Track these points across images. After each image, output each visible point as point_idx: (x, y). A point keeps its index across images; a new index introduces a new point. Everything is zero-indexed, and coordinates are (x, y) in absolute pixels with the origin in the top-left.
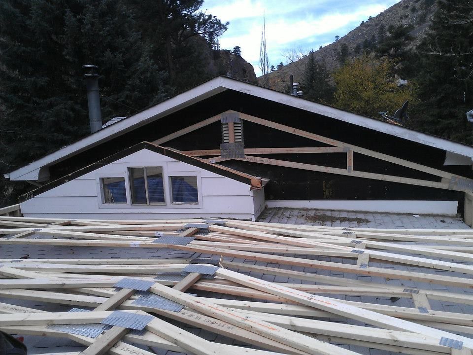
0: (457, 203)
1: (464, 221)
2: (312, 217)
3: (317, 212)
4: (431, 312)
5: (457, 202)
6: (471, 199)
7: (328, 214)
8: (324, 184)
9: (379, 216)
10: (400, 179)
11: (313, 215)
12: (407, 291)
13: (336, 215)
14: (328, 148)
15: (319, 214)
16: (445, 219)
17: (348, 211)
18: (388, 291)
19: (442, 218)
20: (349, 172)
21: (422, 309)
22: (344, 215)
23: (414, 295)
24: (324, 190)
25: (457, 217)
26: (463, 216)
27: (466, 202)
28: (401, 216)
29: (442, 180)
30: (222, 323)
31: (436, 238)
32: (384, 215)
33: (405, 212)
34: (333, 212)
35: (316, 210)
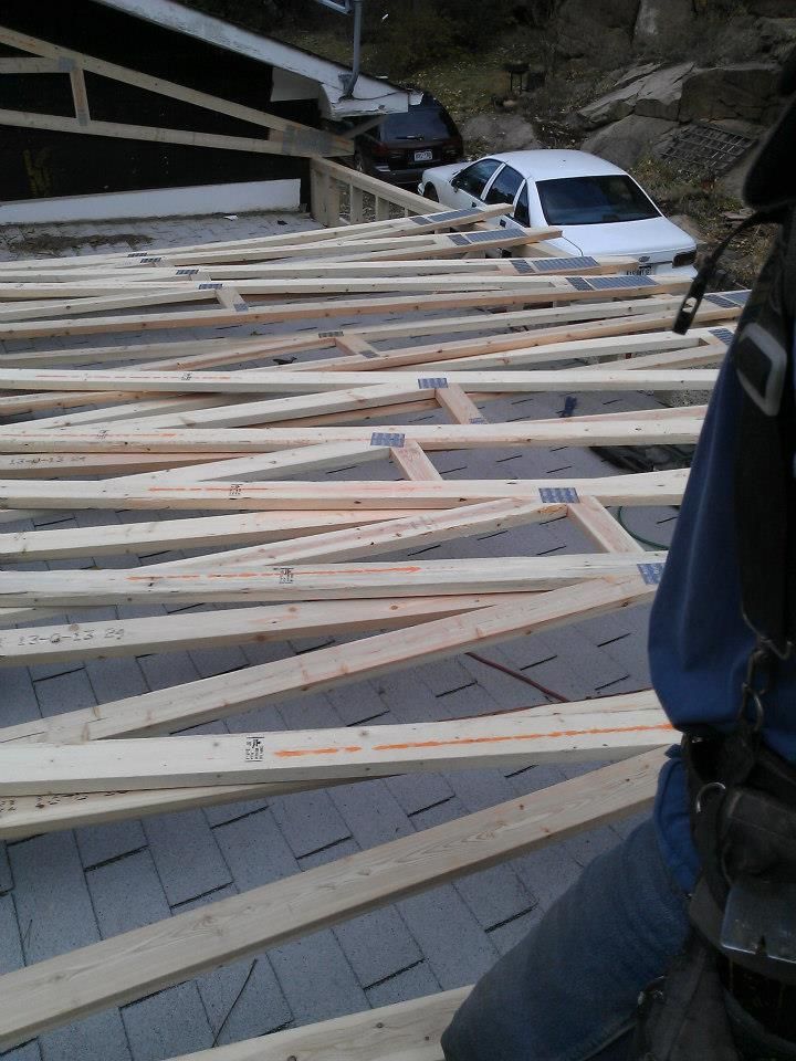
0: (297, 182)
1: (312, 216)
2: (22, 243)
3: (25, 231)
4: (382, 353)
5: (299, 181)
6: (323, 171)
7: (54, 232)
8: (27, 158)
9: (163, 226)
10: (192, 138)
11: (20, 238)
12: (325, 335)
13: (71, 232)
14: (20, 60)
15: (31, 235)
16: (283, 218)
17: (95, 223)
18: (296, 343)
19: (277, 217)
20: (82, 124)
21: (368, 354)
22: (91, 231)
23: (339, 339)
24: (31, 173)
25: (300, 212)
26: (309, 209)
27: (314, 179)
28: (204, 222)
29: (272, 134)
30: (55, 457)
31: (316, 245)
32: (170, 223)
33: (210, 212)
34: (63, 229)
35: (21, 226)
